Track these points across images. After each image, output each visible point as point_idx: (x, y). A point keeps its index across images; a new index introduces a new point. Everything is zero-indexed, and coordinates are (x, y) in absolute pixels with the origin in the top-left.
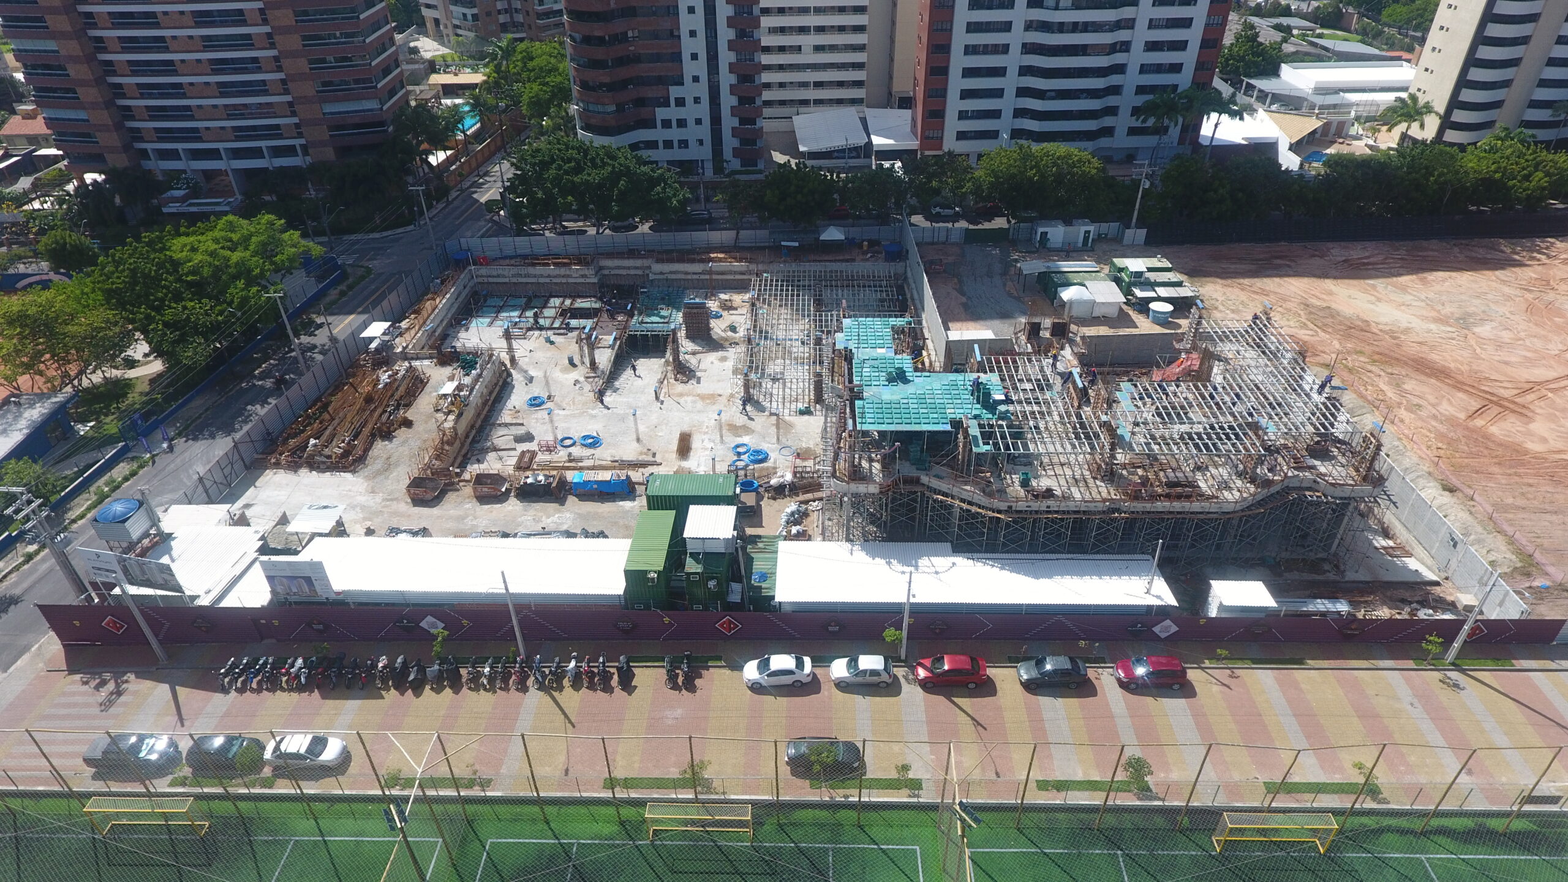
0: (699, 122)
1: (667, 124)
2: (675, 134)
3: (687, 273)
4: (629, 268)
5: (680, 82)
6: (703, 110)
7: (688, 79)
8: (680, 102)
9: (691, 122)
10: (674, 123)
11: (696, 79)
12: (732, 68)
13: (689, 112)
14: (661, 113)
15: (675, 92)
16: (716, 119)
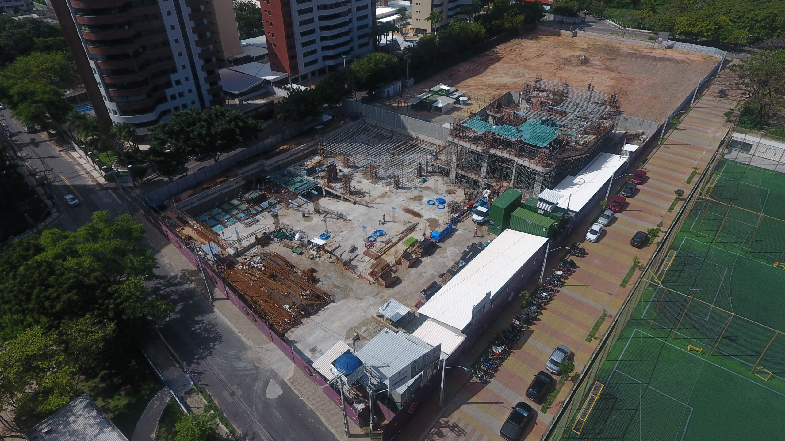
0: (190, 91)
1: (173, 97)
2: (179, 102)
3: (283, 160)
4: (251, 170)
5: (175, 71)
6: (191, 83)
7: (179, 68)
8: (178, 82)
9: (186, 93)
10: (177, 96)
11: (184, 67)
12: (200, 56)
13: (184, 87)
14: (169, 92)
15: (174, 77)
16: (198, 87)
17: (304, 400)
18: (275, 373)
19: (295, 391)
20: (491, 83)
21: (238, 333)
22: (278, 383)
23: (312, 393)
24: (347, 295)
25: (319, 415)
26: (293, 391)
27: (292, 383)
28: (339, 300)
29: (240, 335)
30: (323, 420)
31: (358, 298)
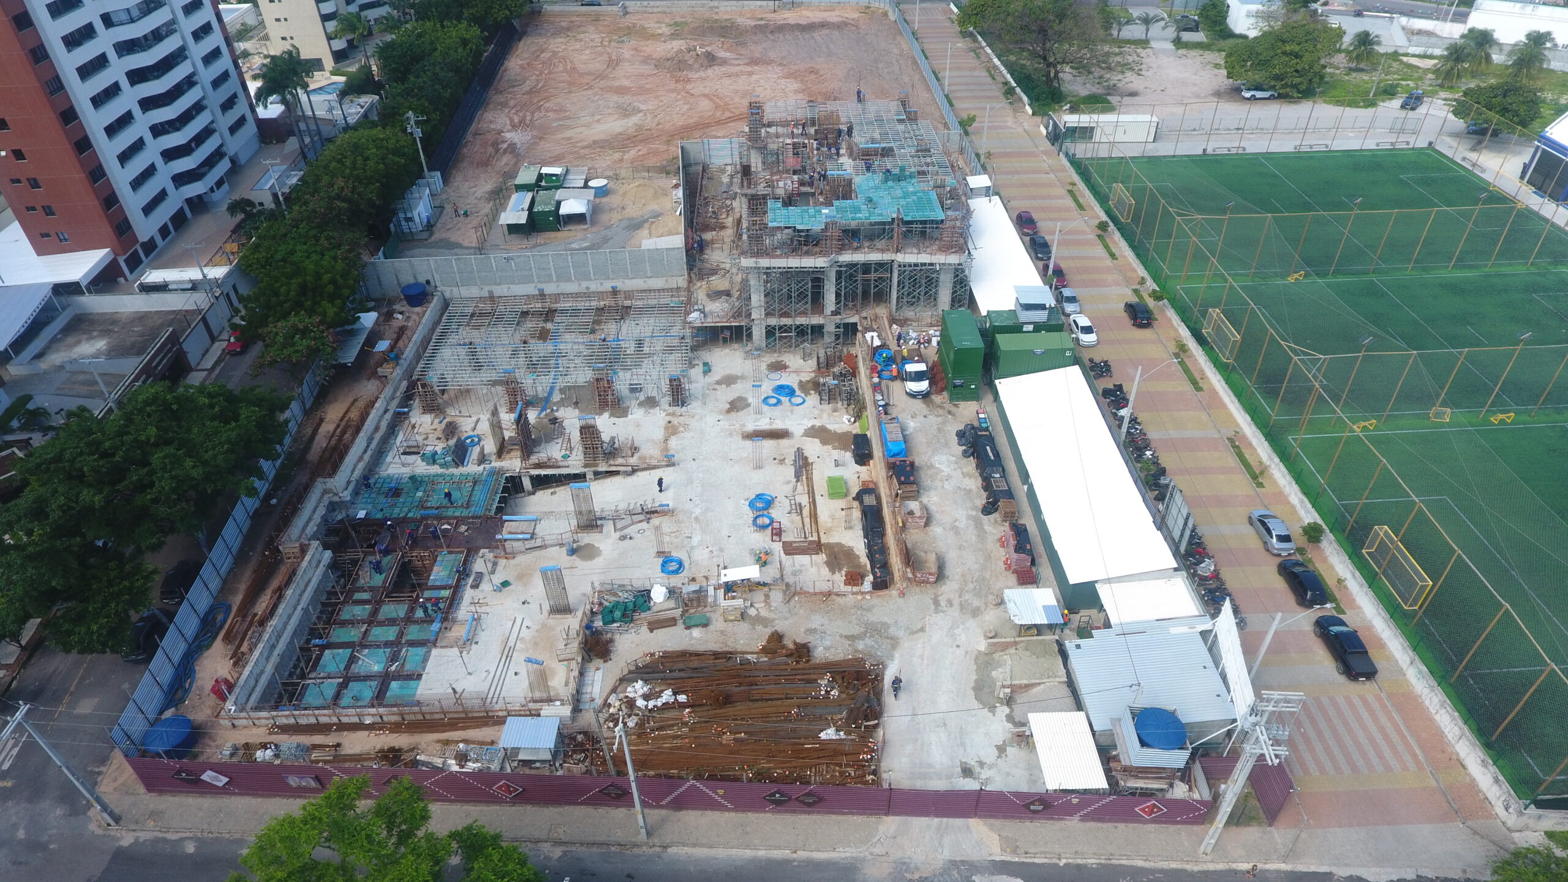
17: (1071, 861)
18: (962, 862)
19: (1037, 861)
20: (595, 138)
21: (795, 855)
22: (993, 874)
23: (1069, 837)
24: (892, 639)
25: (1124, 862)
26: (1034, 864)
27: (1014, 852)
28: (892, 657)
29: (802, 854)
30: (1140, 863)
31: (916, 632)
